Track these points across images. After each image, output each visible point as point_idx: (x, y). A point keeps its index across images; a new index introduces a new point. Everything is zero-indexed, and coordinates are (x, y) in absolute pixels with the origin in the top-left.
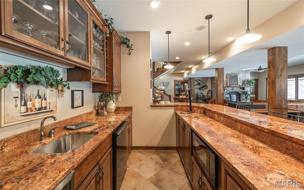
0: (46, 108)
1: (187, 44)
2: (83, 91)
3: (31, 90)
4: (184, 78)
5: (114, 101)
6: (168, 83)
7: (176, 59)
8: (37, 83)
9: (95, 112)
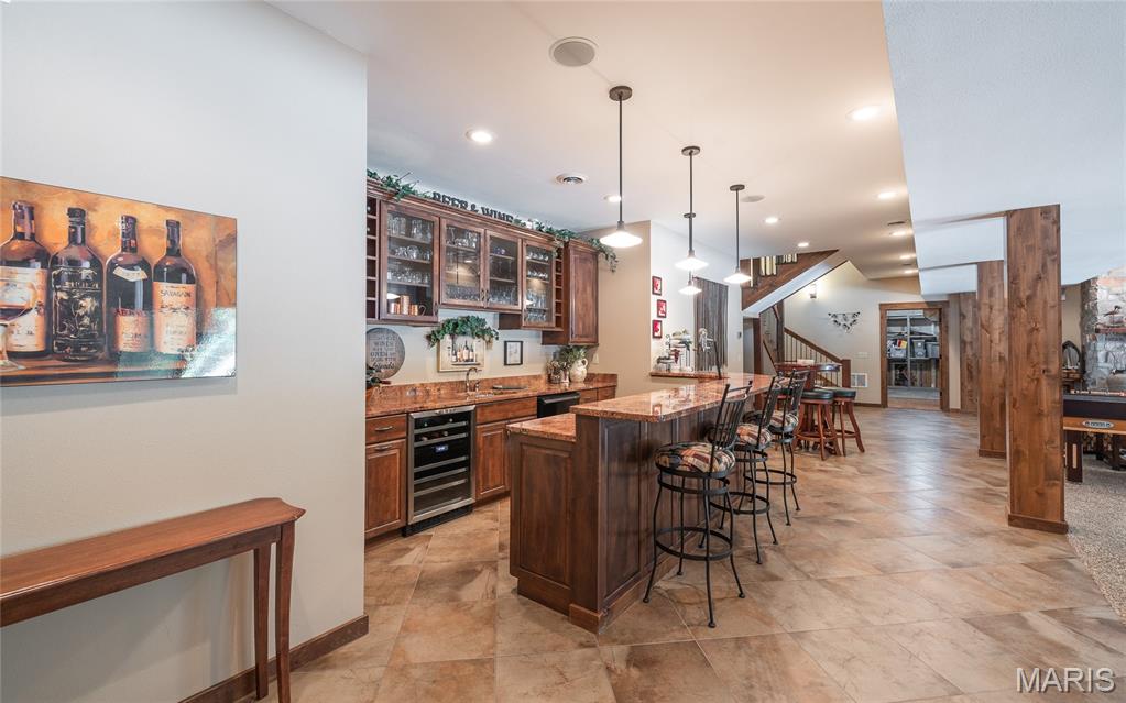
0: (472, 360)
1: (772, 221)
2: (522, 342)
3: (461, 340)
4: (923, 296)
5: (584, 362)
6: (854, 315)
7: (800, 248)
8: (464, 334)
9: (545, 377)
